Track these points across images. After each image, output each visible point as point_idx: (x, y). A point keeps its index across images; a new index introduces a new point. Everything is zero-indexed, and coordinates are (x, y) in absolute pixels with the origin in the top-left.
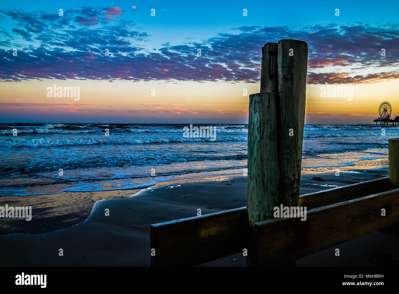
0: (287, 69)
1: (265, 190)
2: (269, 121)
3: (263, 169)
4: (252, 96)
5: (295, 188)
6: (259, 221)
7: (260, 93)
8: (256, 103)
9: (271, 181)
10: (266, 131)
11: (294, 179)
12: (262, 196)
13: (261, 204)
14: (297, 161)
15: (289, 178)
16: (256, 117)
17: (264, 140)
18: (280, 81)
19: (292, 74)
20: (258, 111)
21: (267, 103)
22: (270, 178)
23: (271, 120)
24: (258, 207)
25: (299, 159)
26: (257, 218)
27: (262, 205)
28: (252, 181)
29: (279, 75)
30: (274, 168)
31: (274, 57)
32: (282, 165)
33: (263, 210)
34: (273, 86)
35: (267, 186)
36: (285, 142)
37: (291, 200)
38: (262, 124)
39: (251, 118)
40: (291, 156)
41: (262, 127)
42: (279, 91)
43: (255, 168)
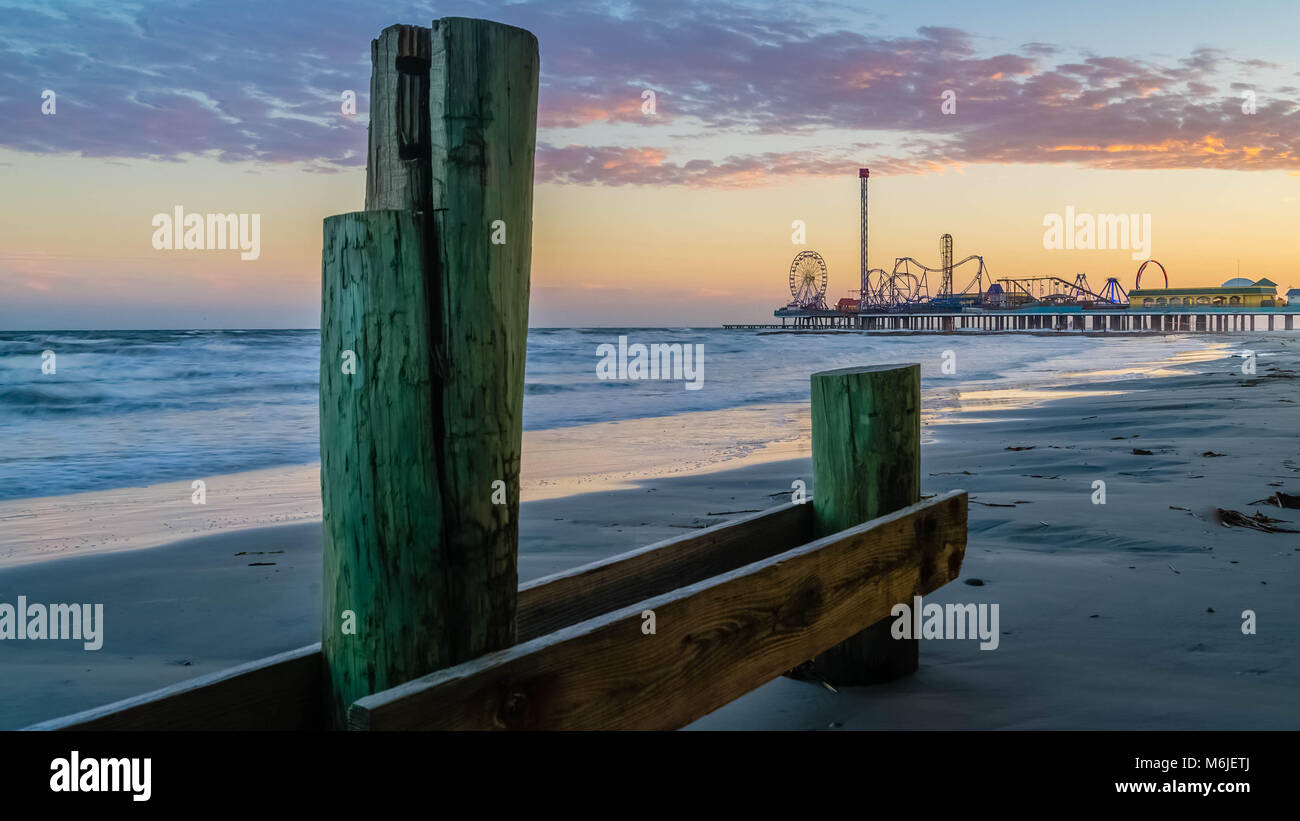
0: (463, 125)
1: (388, 573)
2: (397, 318)
3: (379, 494)
4: (332, 223)
5: (500, 560)
6: (372, 691)
7: (363, 210)
8: (350, 247)
9: (410, 539)
10: (388, 354)
11: (494, 527)
12: (378, 599)
13: (377, 626)
14: (505, 462)
15: (478, 525)
16: (348, 302)
17: (380, 387)
18: (439, 170)
19: (483, 146)
20: (357, 278)
21: (389, 251)
22: (408, 529)
23: (404, 313)
24: (366, 639)
25: (512, 454)
26: (365, 683)
27: (381, 631)
28: (338, 545)
29: (436, 145)
30: (420, 489)
31: (417, 80)
32: (450, 478)
33: (385, 648)
34: (414, 187)
35: (397, 558)
36: (459, 396)
37: (487, 605)
38: (372, 329)
39: (331, 305)
40: (483, 442)
41: (372, 341)
42: (436, 204)
43: (350, 495)
